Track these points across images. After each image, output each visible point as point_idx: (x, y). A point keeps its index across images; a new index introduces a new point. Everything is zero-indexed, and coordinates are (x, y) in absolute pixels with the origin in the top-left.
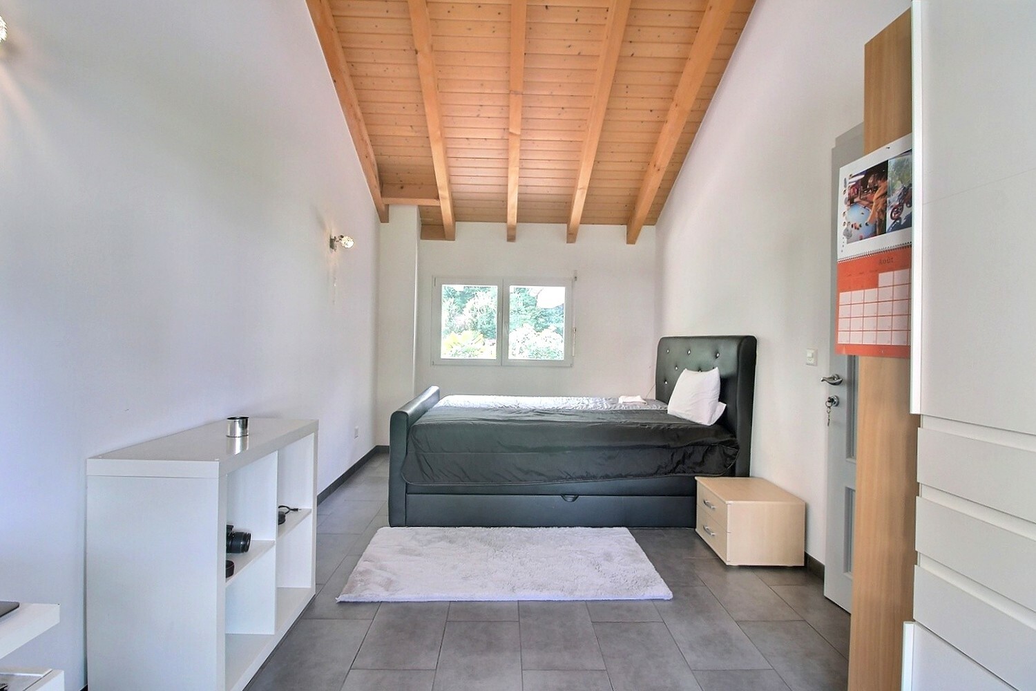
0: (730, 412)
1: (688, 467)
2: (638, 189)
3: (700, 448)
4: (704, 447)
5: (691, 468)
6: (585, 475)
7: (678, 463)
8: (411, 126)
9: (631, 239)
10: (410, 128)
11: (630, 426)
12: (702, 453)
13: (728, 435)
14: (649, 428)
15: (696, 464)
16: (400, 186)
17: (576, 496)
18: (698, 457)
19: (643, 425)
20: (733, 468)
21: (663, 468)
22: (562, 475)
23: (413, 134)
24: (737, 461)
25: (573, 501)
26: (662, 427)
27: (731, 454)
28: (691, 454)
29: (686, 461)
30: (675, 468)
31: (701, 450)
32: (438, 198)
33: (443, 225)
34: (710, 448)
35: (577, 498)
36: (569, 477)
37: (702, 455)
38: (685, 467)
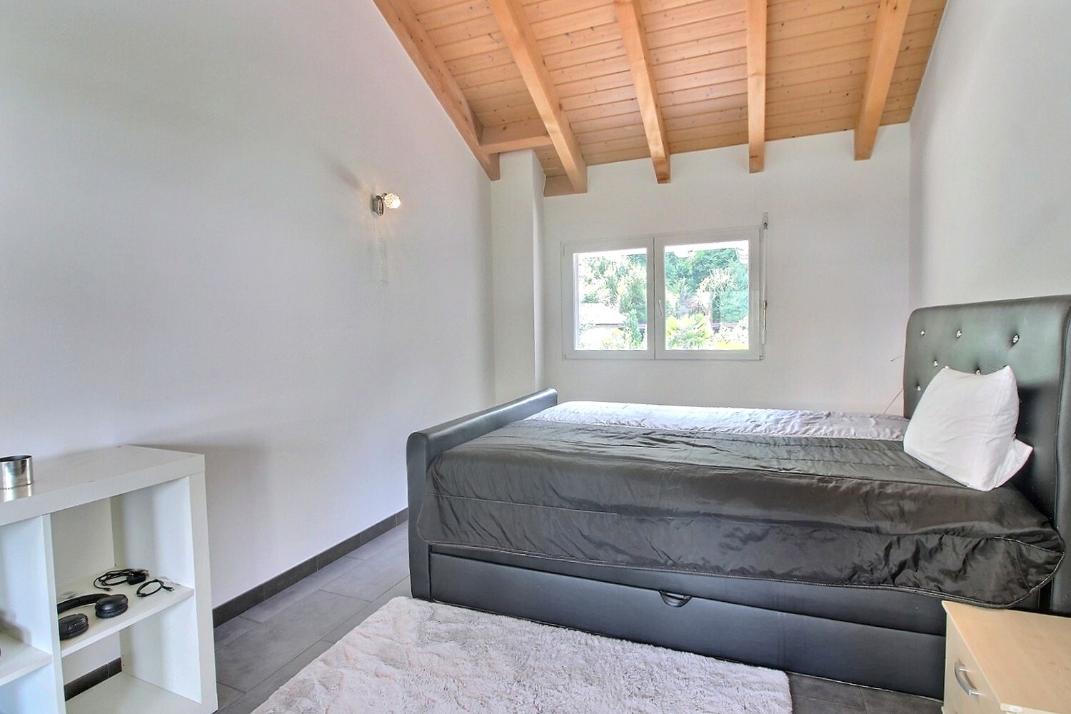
0: (1042, 466)
1: (927, 577)
2: (866, 59)
3: (958, 540)
4: (969, 540)
5: (934, 580)
6: (701, 563)
7: (902, 566)
8: (489, 34)
9: (863, 151)
10: (489, 37)
11: (796, 480)
12: (962, 552)
13: (1035, 520)
14: (836, 488)
15: (947, 573)
16: (502, 127)
17: (686, 596)
18: (950, 559)
19: (823, 479)
20: (1046, 591)
21: (865, 571)
22: (659, 559)
23: (495, 46)
24: (1058, 578)
25: (680, 606)
26: (864, 489)
27: (1040, 561)
28: (932, 553)
29: (922, 563)
30: (894, 576)
31: (962, 545)
32: (547, 134)
33: (566, 175)
34: (983, 545)
35: (687, 601)
36: (670, 562)
37: (962, 558)
38: (919, 574)
